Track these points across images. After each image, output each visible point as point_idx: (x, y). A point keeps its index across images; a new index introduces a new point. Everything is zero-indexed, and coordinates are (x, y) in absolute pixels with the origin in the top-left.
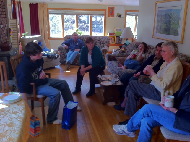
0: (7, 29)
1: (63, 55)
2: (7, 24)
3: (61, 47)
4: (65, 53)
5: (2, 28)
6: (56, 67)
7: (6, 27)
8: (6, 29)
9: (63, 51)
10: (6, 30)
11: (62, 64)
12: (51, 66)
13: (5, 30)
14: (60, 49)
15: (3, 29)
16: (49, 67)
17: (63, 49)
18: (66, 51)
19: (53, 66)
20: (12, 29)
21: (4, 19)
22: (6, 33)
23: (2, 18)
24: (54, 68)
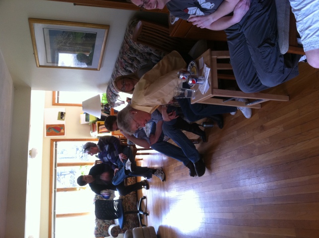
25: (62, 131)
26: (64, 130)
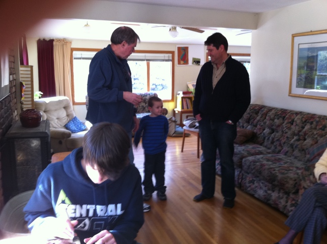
2: (15, 74)
25: (182, 62)
26: (184, 64)
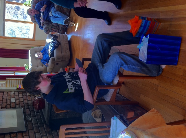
0: (18, 92)
1: (55, 28)
2: (11, 92)
3: (45, 30)
4: (53, 25)
5: (16, 100)
6: (69, 39)
7: (14, 94)
8: (17, 94)
9: (50, 27)
10: (19, 94)
11: (66, 32)
12: (68, 45)
13: (18, 96)
14: (47, 31)
15: (17, 98)
16: (68, 48)
17: (47, 28)
18: (50, 24)
19: (68, 43)
20: (18, 87)
21: (5, 96)
22: (22, 94)
23: (3, 98)
24: (70, 42)
